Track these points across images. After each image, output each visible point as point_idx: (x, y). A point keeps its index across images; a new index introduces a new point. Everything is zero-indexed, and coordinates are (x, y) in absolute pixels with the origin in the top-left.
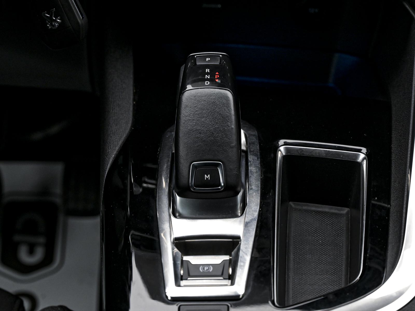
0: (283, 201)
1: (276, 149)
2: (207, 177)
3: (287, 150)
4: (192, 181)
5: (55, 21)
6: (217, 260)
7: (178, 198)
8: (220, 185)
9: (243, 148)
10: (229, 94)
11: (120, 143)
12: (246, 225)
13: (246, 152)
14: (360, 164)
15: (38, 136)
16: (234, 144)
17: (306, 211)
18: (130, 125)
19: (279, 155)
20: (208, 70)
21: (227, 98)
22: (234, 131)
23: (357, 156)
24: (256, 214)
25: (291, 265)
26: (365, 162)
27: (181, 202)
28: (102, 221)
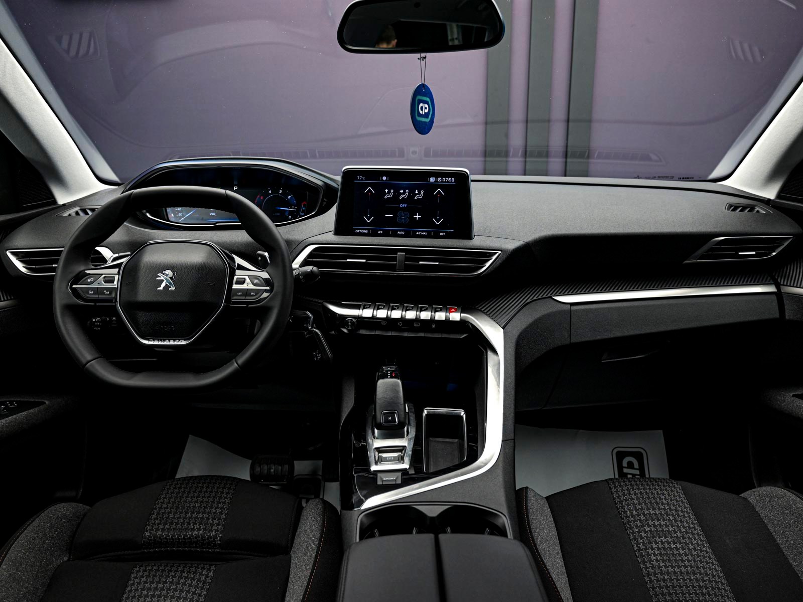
0: (427, 437)
1: (423, 412)
2: (390, 418)
3: (428, 412)
4: (383, 421)
5: (318, 356)
6: (396, 455)
7: (376, 431)
8: (396, 422)
9: (407, 411)
10: (399, 381)
11: (348, 411)
12: (409, 440)
13: (408, 413)
14: (462, 417)
15: (311, 449)
16: (403, 409)
17: (438, 442)
18: (353, 404)
19: (424, 415)
20: (389, 372)
21: (398, 383)
22: (403, 406)
23: (460, 413)
24: (414, 435)
25: (432, 463)
26: (464, 415)
27: (378, 432)
28: (340, 483)
